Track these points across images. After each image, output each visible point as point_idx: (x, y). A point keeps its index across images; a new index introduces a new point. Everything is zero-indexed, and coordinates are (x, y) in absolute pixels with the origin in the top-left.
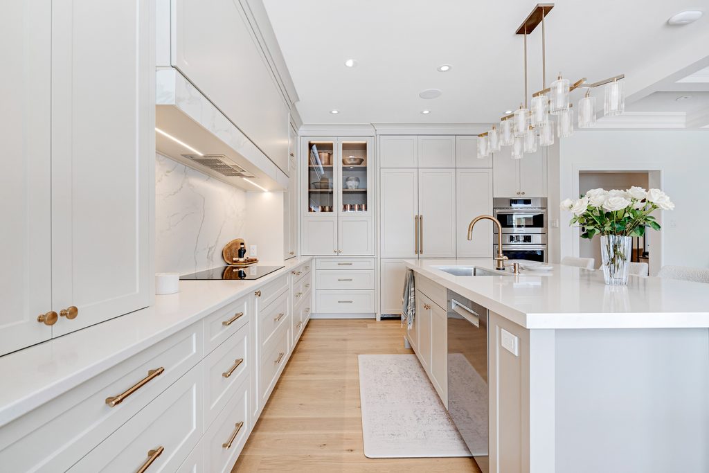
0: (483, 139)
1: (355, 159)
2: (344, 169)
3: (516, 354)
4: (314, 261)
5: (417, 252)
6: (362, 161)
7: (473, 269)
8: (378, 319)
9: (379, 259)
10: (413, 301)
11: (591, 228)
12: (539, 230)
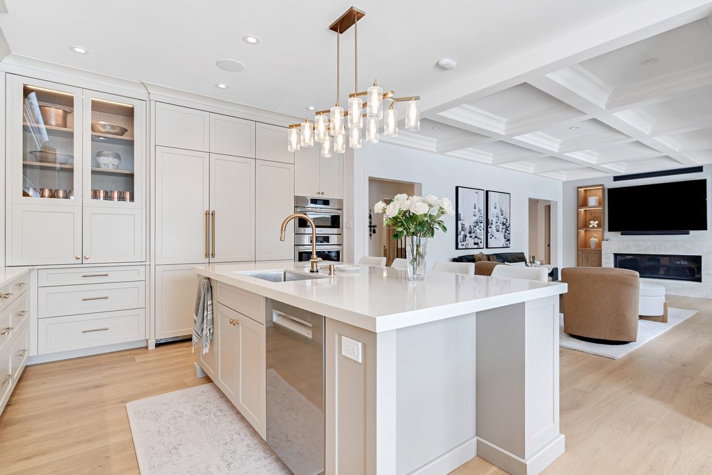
0: (294, 131)
1: (113, 127)
2: (94, 139)
3: (360, 362)
4: (34, 274)
5: (207, 255)
6: (124, 131)
7: (283, 273)
8: (152, 346)
9: (152, 266)
10: (210, 317)
11: (400, 229)
12: (335, 231)
